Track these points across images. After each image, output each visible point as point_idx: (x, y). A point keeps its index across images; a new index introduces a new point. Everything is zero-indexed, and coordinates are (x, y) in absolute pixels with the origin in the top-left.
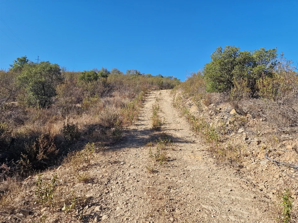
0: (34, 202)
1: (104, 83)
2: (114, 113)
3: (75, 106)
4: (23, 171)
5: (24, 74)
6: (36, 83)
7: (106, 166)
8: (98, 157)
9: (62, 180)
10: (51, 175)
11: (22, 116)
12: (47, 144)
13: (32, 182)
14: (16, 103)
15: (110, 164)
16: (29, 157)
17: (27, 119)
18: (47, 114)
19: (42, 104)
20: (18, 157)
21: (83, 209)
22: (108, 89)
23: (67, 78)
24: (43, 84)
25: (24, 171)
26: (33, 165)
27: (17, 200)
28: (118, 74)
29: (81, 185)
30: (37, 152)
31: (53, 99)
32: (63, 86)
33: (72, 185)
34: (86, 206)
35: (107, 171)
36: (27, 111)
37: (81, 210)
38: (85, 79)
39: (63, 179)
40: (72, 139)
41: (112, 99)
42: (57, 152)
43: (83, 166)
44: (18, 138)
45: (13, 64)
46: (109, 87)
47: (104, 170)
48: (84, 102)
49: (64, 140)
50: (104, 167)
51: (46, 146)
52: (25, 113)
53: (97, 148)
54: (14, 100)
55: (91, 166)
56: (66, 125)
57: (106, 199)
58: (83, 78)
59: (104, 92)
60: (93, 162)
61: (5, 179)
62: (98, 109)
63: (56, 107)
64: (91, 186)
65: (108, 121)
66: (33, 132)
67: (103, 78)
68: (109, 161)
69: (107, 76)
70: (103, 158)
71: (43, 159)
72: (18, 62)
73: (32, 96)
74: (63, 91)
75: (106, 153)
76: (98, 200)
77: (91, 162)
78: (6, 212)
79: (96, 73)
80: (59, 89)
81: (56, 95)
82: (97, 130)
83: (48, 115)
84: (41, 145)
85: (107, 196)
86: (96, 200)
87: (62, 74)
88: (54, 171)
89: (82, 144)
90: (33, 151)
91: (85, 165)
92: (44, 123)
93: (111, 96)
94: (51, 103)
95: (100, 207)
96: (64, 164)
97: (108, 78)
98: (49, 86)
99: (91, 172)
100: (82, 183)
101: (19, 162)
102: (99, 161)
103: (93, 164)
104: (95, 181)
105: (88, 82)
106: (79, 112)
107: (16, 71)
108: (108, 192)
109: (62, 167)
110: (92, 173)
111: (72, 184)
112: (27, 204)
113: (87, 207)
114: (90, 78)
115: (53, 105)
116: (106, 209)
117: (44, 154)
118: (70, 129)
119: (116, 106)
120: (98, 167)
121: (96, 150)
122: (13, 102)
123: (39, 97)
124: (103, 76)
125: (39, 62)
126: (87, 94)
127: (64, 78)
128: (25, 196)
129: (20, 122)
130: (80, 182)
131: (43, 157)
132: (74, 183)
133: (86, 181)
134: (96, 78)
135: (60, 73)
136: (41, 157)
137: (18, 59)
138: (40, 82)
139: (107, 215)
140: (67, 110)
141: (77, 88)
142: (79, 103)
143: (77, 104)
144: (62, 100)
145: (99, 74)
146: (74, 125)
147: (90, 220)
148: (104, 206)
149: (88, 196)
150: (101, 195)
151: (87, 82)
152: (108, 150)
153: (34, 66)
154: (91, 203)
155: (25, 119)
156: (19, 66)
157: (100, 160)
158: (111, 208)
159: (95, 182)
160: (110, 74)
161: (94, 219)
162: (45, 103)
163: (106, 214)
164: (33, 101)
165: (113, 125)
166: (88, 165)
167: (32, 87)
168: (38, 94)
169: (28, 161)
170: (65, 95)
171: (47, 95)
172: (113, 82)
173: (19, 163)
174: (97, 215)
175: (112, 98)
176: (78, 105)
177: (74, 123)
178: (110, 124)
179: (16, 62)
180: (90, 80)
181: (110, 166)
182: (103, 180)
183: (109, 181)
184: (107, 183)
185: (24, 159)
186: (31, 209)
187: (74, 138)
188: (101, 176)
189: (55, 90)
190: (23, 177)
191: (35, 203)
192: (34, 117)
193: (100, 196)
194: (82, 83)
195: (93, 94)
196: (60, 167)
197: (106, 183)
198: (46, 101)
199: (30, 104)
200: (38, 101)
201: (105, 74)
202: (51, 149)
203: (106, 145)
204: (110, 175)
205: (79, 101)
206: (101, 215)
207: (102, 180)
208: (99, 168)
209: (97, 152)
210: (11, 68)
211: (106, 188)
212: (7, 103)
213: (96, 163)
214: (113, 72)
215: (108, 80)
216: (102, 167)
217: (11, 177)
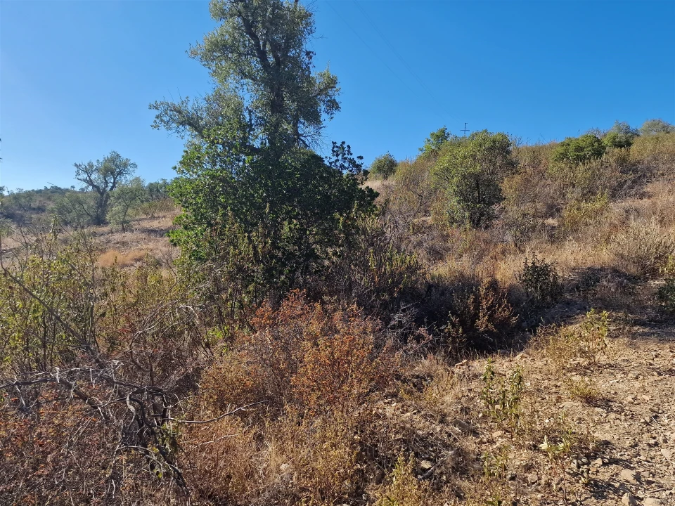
0: (479, 412)
1: (622, 161)
2: (658, 240)
3: (543, 223)
4: (452, 349)
5: (444, 162)
6: (464, 177)
7: (641, 377)
8: (618, 350)
9: (529, 384)
10: (504, 366)
11: (438, 244)
12: (493, 300)
13: (470, 372)
14: (430, 220)
15: (655, 373)
16: (462, 323)
17: (448, 250)
18: (484, 240)
19: (474, 221)
20: (443, 320)
21: (588, 464)
22: (631, 176)
23: (524, 161)
24: (477, 177)
25: (454, 348)
26: (469, 339)
27: (448, 399)
28: (662, 134)
29: (577, 407)
30: (476, 316)
31: (496, 208)
32: (518, 178)
33: (554, 400)
34: (596, 459)
35: (648, 388)
36: (448, 235)
37: (584, 464)
38: (568, 158)
39: (533, 383)
40: (543, 298)
41: (646, 202)
42: (514, 320)
43: (576, 362)
44: (438, 285)
45: (423, 145)
46: (636, 171)
47: (637, 384)
48: (565, 213)
49: (525, 298)
50: (637, 378)
51: (492, 305)
52: (445, 238)
53: (612, 328)
54: (426, 213)
55: (599, 367)
56: (530, 265)
57: (649, 460)
58: (564, 156)
59: (621, 185)
60: (602, 358)
61: (426, 357)
62: (606, 228)
63: (500, 226)
64: (604, 415)
65: (640, 261)
66: (462, 275)
67: (617, 150)
68: (651, 364)
69: (629, 144)
70: (629, 354)
71: (488, 331)
72: (432, 140)
73: (456, 204)
74: (516, 190)
75: (640, 342)
76: (628, 455)
77: (597, 358)
78: (433, 416)
79: (598, 140)
80: (508, 186)
81: (502, 199)
82: (605, 283)
83: (486, 242)
84: (484, 302)
85: (652, 453)
86: (622, 453)
87: (514, 154)
88: (511, 361)
89: (567, 312)
90: (469, 312)
91: (581, 362)
92: (480, 258)
93: (642, 196)
94: (490, 218)
95: (634, 472)
96: (531, 351)
97: (634, 148)
98: (489, 183)
99: (601, 382)
100: (579, 403)
101: (445, 328)
102: (619, 360)
103: (604, 363)
104: (615, 405)
105: (577, 164)
106: (555, 238)
107: (428, 158)
108: (656, 444)
109: (525, 355)
110: (603, 385)
111: (554, 398)
112: (467, 414)
113: (599, 462)
114: (582, 154)
115: (495, 222)
116: (653, 485)
117: (488, 321)
118: (538, 273)
119: (661, 222)
120: (620, 375)
121: (609, 330)
122: (424, 218)
123: (468, 205)
124: (620, 145)
125: (468, 135)
126: (573, 194)
127: (517, 162)
128: (460, 396)
129: (437, 255)
130: (573, 399)
131: (487, 326)
132: (560, 398)
133: (589, 400)
134: (598, 153)
135: (509, 152)
136: (484, 325)
137: (432, 134)
138: (471, 175)
139: (659, 500)
140: (524, 233)
141: (549, 182)
142: (552, 216)
143: (547, 218)
144: (513, 211)
145: (606, 141)
146: (547, 266)
147: (610, 496)
148: (646, 476)
149: (599, 436)
150: (636, 445)
151: (574, 166)
152: (643, 335)
153: (460, 144)
154: (608, 457)
155: (444, 249)
156: (433, 147)
157: (623, 358)
158: (668, 486)
159: (615, 409)
160: (638, 135)
161: (620, 496)
162: (480, 218)
163: (654, 497)
164: (458, 216)
165: (654, 273)
166: (590, 364)
167: (458, 187)
168: (466, 200)
169: (461, 330)
170: (520, 200)
171: (484, 200)
172: (646, 157)
173: (446, 331)
174: (628, 489)
175: (645, 200)
176: (550, 221)
177: (548, 261)
178: (643, 267)
179: (429, 141)
180: (582, 159)
181: (656, 378)
182: (636, 409)
183: (656, 417)
184: (651, 421)
185: (454, 325)
186: (473, 425)
187: (547, 295)
188: (630, 398)
189: (500, 190)
190: (453, 359)
191: (480, 415)
192: (460, 247)
193: (632, 447)
194: (562, 169)
195: (588, 194)
196: (521, 354)
197: (648, 419)
198: (482, 215)
199: (453, 221)
200: (467, 214)
201: (623, 139)
202: (502, 313)
203: (636, 323)
204: (658, 401)
205: (553, 210)
206: (640, 494)
207: (633, 409)
208: (623, 376)
209: (613, 336)
210: (421, 153)
211: (648, 431)
212: (416, 220)
213: (612, 363)
214: (647, 131)
215: (631, 153)
216: (630, 375)
217: (435, 354)
